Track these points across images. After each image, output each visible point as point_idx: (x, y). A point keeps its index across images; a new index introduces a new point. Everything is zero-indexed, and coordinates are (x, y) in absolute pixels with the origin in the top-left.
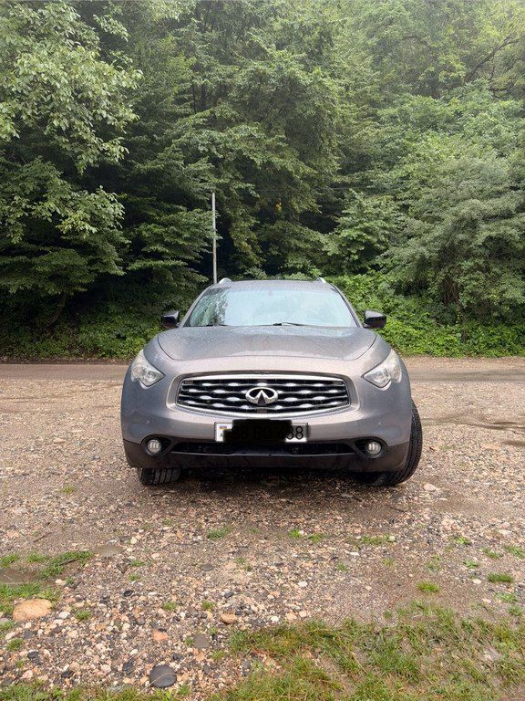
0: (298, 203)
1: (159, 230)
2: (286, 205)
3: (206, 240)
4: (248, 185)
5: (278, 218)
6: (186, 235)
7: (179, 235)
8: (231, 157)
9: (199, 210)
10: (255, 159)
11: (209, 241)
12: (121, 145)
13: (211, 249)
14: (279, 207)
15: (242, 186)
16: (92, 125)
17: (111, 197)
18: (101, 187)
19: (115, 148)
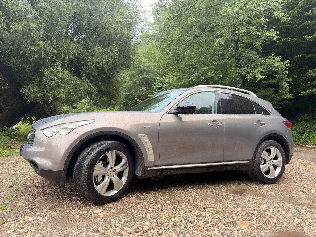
16: (266, 26)
17: (278, 59)
18: (273, 55)
19: (273, 34)
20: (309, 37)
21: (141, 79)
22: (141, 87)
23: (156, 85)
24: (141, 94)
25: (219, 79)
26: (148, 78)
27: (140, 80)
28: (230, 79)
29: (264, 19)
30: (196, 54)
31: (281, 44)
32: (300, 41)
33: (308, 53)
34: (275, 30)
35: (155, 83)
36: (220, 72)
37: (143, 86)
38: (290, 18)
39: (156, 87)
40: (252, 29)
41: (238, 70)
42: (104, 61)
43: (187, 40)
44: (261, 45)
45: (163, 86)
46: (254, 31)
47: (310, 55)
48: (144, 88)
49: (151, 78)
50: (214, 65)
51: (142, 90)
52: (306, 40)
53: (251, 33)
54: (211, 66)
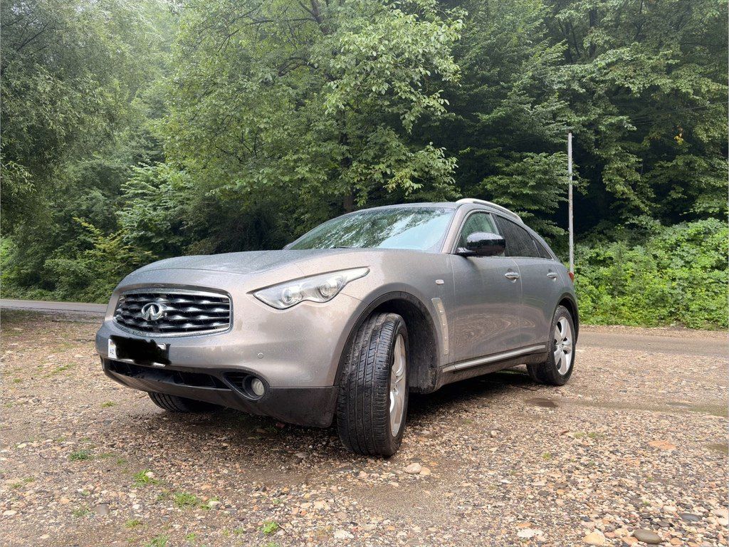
0: (707, 131)
1: (505, 181)
2: (689, 136)
3: (560, 187)
4: (621, 117)
5: (679, 152)
6: (532, 183)
7: (524, 184)
8: (601, 89)
9: (544, 154)
10: (631, 86)
11: (565, 187)
12: (441, 97)
13: (567, 197)
14: (680, 140)
15: (614, 120)
16: (420, 85)
17: (439, 152)
18: (431, 143)
19: (436, 103)
20: (486, 117)
21: (86, 169)
22: (87, 190)
23: (131, 185)
24: (88, 207)
25: (319, 185)
26: (109, 169)
27: (84, 172)
28: (342, 186)
29: (424, 72)
30: (267, 123)
31: (438, 123)
32: (467, 122)
33: (480, 146)
34: (442, 96)
35: (130, 181)
36: (320, 169)
37: (95, 188)
38: (459, 76)
39: (132, 191)
40: (400, 87)
41: (365, 168)
42: (61, 117)
43: (248, 88)
44: (413, 122)
45: (154, 191)
46: (405, 92)
47: (484, 151)
48: (97, 193)
49: (117, 169)
50: (308, 154)
51: (92, 199)
52: (479, 121)
53: (399, 94)
54: (303, 153)
